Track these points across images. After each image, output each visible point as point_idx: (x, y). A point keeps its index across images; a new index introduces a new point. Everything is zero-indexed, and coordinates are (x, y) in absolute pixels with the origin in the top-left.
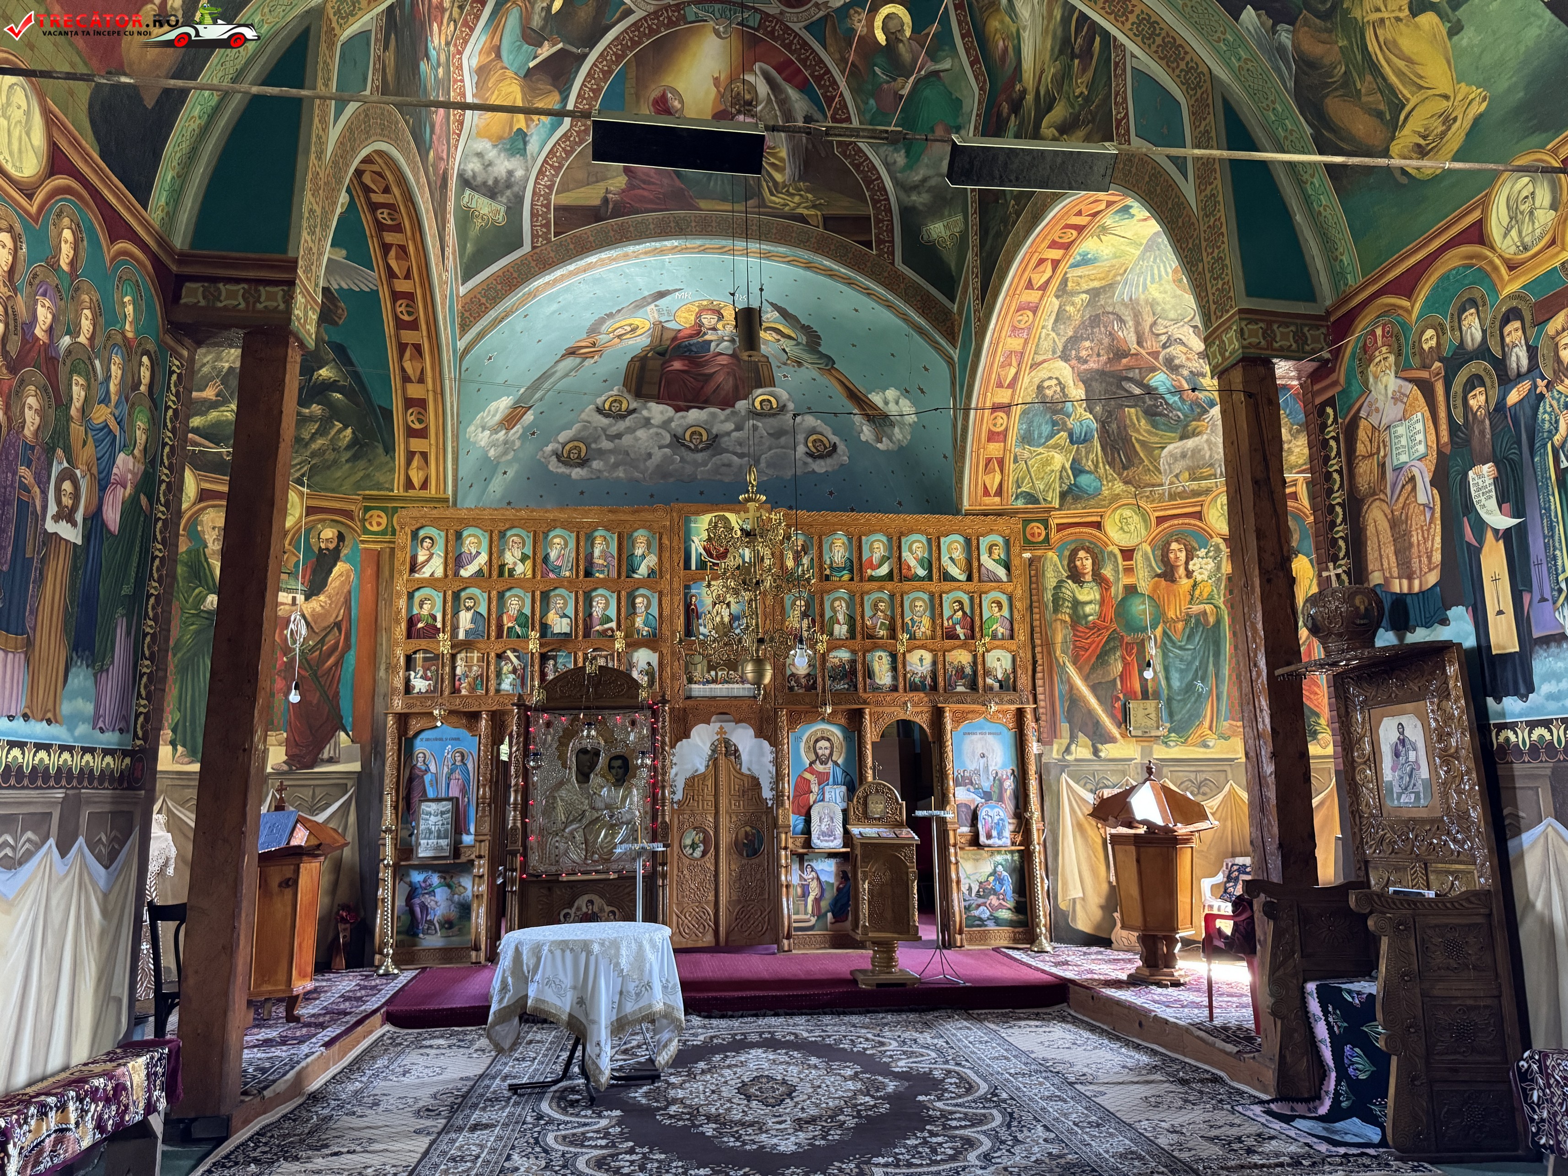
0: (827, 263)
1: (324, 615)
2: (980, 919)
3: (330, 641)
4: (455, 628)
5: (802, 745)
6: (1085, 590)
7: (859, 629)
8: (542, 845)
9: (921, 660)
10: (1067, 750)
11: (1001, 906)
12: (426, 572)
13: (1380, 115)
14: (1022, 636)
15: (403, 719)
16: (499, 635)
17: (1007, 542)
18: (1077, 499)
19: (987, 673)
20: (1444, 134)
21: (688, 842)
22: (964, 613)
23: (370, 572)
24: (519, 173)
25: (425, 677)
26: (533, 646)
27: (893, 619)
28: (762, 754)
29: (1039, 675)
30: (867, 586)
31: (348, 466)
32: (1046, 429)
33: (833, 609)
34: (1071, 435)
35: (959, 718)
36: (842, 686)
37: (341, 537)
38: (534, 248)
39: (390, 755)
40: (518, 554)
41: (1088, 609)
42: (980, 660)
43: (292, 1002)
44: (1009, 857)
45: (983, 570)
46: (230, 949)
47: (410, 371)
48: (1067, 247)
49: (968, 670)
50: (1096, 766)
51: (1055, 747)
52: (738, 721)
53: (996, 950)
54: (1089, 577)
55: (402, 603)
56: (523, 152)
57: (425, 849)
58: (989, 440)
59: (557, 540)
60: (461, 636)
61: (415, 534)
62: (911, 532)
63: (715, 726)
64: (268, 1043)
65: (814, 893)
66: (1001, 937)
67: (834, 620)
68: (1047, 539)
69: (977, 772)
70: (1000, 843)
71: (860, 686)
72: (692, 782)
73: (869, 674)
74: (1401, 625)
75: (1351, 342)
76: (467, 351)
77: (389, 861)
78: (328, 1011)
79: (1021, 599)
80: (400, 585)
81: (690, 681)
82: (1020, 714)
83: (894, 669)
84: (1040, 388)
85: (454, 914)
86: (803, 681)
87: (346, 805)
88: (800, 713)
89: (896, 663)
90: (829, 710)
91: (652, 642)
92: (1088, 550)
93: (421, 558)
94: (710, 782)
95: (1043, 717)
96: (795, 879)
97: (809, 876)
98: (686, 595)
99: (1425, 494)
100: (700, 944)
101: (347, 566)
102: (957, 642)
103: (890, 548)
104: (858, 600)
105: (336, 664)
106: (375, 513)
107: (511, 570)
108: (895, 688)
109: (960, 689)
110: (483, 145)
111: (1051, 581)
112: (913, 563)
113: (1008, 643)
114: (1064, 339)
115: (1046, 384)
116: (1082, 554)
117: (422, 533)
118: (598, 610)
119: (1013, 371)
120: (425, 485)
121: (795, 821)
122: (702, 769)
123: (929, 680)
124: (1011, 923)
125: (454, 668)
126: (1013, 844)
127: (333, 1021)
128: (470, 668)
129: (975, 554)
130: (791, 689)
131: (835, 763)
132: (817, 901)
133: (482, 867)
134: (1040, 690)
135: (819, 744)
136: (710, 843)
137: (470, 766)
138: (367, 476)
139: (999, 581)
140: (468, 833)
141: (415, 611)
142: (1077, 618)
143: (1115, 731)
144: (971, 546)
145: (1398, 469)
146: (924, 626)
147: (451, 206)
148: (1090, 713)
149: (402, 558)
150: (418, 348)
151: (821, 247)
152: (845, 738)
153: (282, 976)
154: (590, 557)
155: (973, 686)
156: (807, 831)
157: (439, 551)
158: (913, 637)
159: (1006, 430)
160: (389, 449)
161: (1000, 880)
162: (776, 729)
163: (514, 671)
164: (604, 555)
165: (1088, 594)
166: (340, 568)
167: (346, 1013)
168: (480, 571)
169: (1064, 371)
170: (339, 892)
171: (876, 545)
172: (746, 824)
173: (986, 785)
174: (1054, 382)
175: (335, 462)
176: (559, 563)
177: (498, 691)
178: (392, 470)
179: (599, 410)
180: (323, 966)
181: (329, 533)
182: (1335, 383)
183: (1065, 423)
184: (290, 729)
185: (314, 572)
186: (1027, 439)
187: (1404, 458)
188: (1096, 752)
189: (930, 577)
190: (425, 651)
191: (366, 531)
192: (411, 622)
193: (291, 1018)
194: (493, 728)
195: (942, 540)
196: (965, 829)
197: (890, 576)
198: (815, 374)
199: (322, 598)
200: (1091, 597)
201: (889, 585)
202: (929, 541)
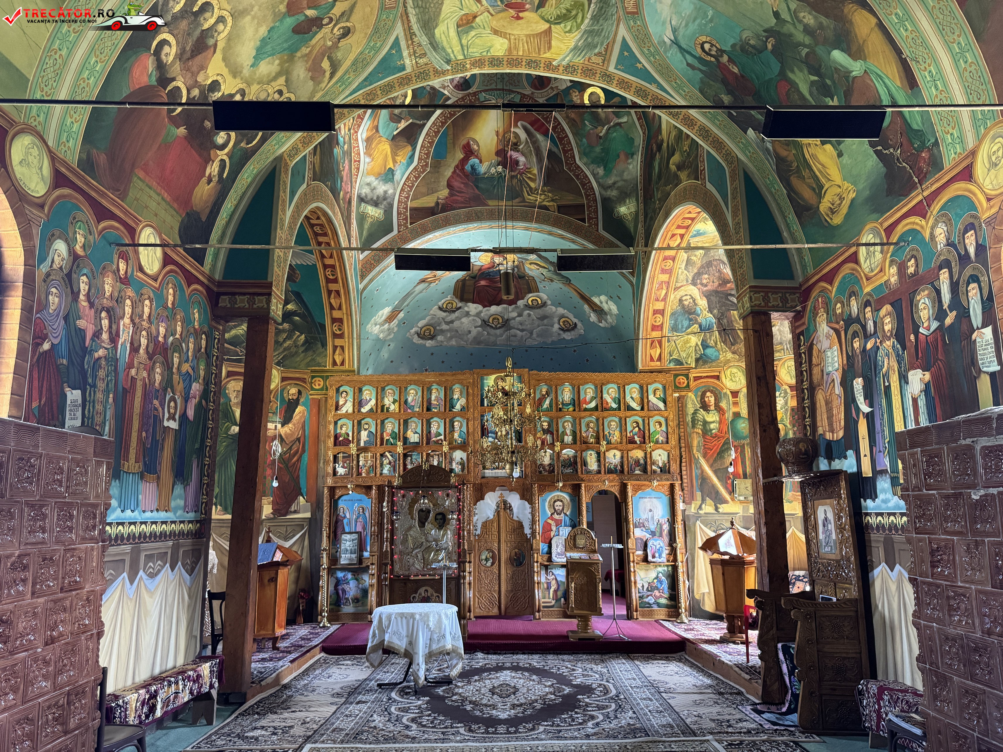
0: (560, 232)
1: (292, 434)
2: (649, 603)
3: (295, 448)
4: (359, 440)
5: (547, 504)
6: (711, 415)
7: (578, 438)
8: (401, 560)
9: (614, 456)
10: (700, 508)
11: (661, 597)
12: (343, 410)
13: (814, 190)
14: (673, 441)
15: (332, 490)
16: (382, 444)
17: (664, 388)
18: (705, 362)
19: (653, 463)
20: (840, 204)
21: (484, 557)
22: (640, 429)
23: (315, 410)
24: (391, 191)
25: (343, 467)
26: (400, 449)
27: (598, 432)
28: (525, 509)
29: (683, 464)
30: (583, 414)
31: (302, 355)
32: (686, 323)
33: (564, 427)
34: (700, 326)
35: (636, 489)
36: (569, 471)
37: (300, 392)
38: (399, 232)
39: (326, 509)
40: (391, 399)
41: (712, 426)
42: (648, 456)
43: (275, 640)
44: (666, 568)
45: (650, 404)
46: (245, 614)
47: (334, 304)
48: (687, 227)
49: (642, 462)
50: (717, 517)
51: (693, 506)
52: (511, 490)
53: (657, 621)
54: (712, 408)
55: (332, 427)
56: (392, 180)
57: (344, 560)
58: (653, 330)
59: (412, 391)
60: (362, 444)
61: (338, 390)
62: (608, 383)
63: (498, 493)
64: (263, 660)
65: (554, 587)
66: (661, 614)
67: (564, 433)
68: (688, 385)
69: (647, 520)
70: (660, 560)
71: (579, 471)
72: (485, 524)
73: (585, 464)
74: (830, 458)
75: (810, 304)
76: (364, 289)
77: (325, 566)
78: (293, 645)
79: (673, 421)
80: (330, 418)
81: (484, 468)
82: (672, 487)
83: (599, 461)
84: (681, 300)
85: (359, 595)
86: (547, 468)
87: (303, 536)
88: (545, 486)
89: (599, 457)
90: (561, 485)
91: (463, 447)
92: (712, 392)
93: (341, 402)
94: (495, 525)
95: (686, 489)
96: (543, 580)
97: (551, 577)
98: (482, 420)
99: (838, 390)
100: (491, 614)
101: (303, 408)
102: (635, 445)
103: (596, 392)
104: (577, 421)
105: (298, 460)
106: (317, 379)
107: (388, 409)
108: (599, 472)
109: (637, 472)
110: (370, 179)
111: (690, 410)
112: (609, 400)
113: (665, 446)
114: (692, 274)
115: (684, 298)
116: (708, 394)
117: (341, 389)
118: (434, 430)
119: (664, 292)
120: (342, 364)
121: (543, 547)
122: (492, 517)
123: (619, 467)
124: (667, 606)
125: (358, 462)
126: (668, 561)
127: (295, 650)
128: (367, 461)
129: (645, 395)
130: (540, 472)
131: (565, 514)
132: (556, 591)
133: (373, 570)
134: (684, 473)
135: (557, 503)
136: (495, 558)
137: (367, 515)
138: (313, 360)
139: (660, 410)
140: (366, 551)
141: (338, 431)
142: (706, 431)
143: (727, 497)
144: (643, 391)
145: (828, 374)
146: (616, 437)
147: (354, 215)
148: (713, 486)
149: (331, 403)
150: (338, 292)
151: (556, 223)
152: (571, 500)
153: (270, 627)
154: (429, 400)
155: (645, 470)
156: (549, 552)
157: (350, 399)
158: (609, 443)
159: (662, 324)
160: (324, 345)
161: (661, 582)
162: (532, 495)
163: (390, 463)
164: (437, 399)
165: (712, 417)
166: (299, 409)
167: (301, 646)
168: (372, 409)
169: (695, 291)
170: (300, 582)
171: (588, 390)
172: (515, 548)
173: (653, 528)
174: (688, 297)
175: (296, 353)
176: (413, 404)
177: (381, 474)
178: (326, 356)
179: (440, 309)
180: (291, 622)
181: (293, 391)
182: (804, 324)
183: (696, 320)
184: (274, 496)
185: (286, 412)
186: (674, 328)
187: (830, 369)
188: (716, 509)
189: (619, 409)
190: (344, 453)
191: (312, 389)
192: (336, 437)
193: (275, 648)
194: (379, 494)
195: (626, 387)
196: (640, 553)
197: (596, 408)
198: (561, 285)
199: (290, 425)
200: (714, 419)
201: (596, 413)
202: (619, 388)
